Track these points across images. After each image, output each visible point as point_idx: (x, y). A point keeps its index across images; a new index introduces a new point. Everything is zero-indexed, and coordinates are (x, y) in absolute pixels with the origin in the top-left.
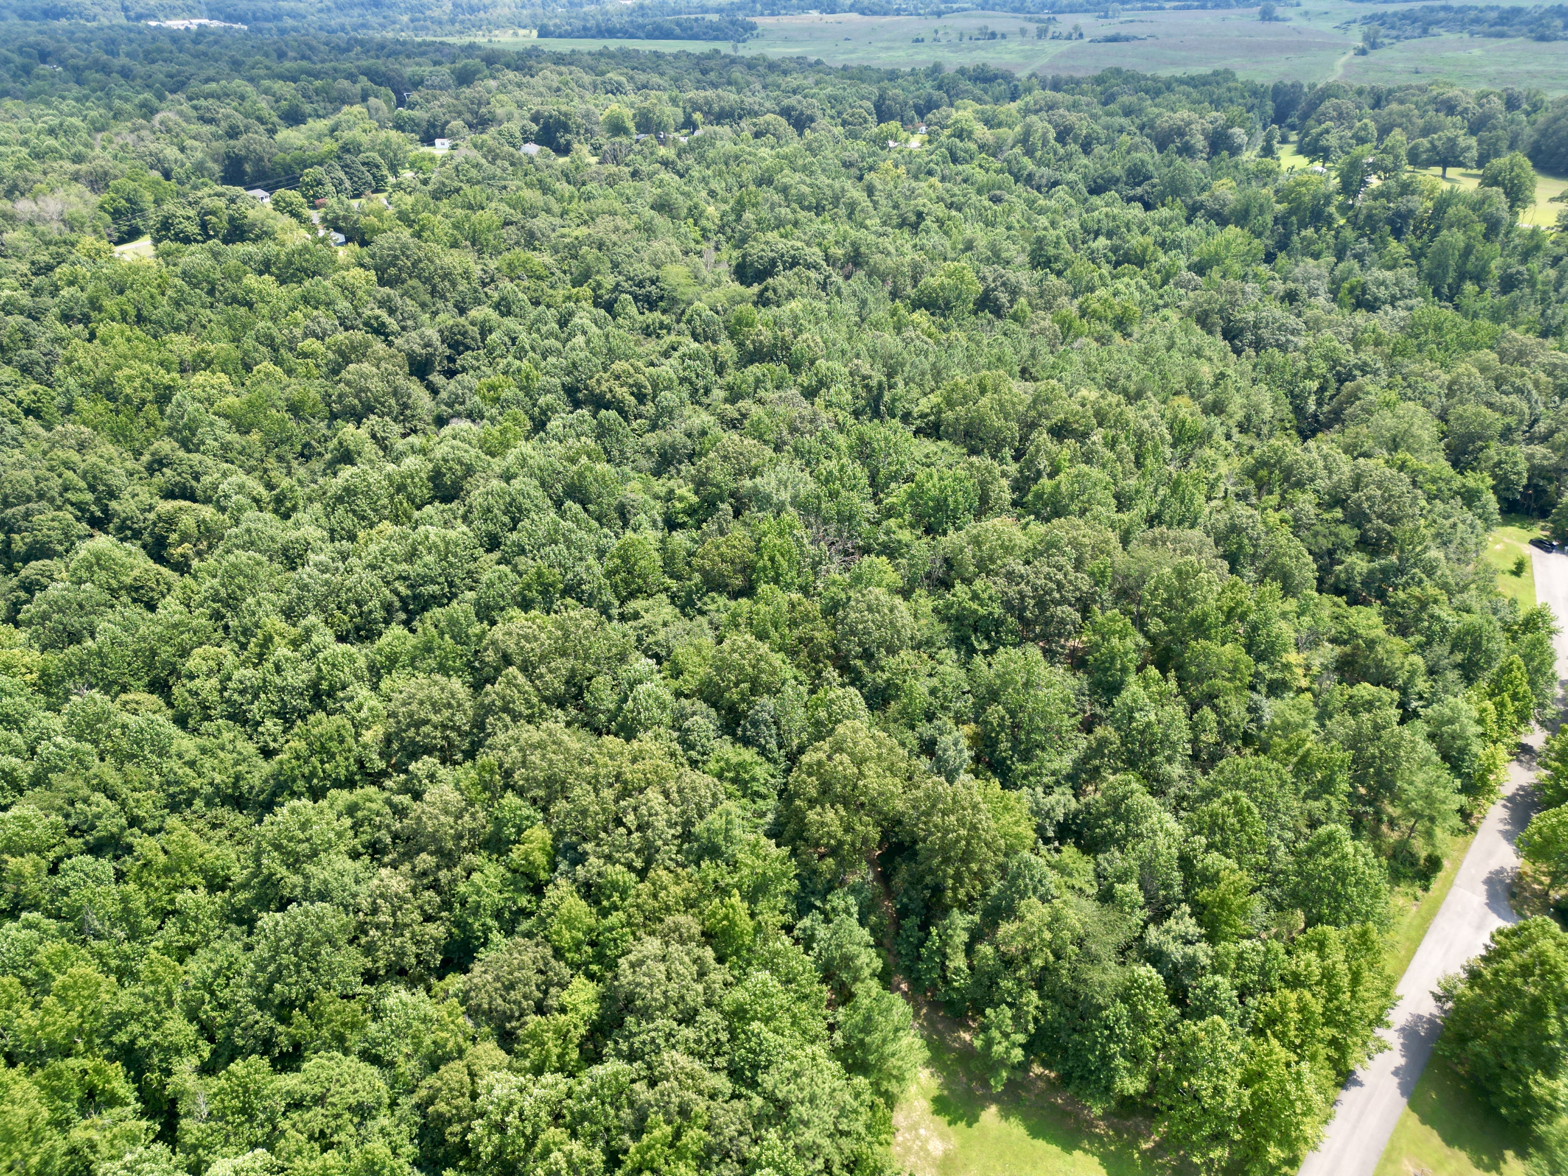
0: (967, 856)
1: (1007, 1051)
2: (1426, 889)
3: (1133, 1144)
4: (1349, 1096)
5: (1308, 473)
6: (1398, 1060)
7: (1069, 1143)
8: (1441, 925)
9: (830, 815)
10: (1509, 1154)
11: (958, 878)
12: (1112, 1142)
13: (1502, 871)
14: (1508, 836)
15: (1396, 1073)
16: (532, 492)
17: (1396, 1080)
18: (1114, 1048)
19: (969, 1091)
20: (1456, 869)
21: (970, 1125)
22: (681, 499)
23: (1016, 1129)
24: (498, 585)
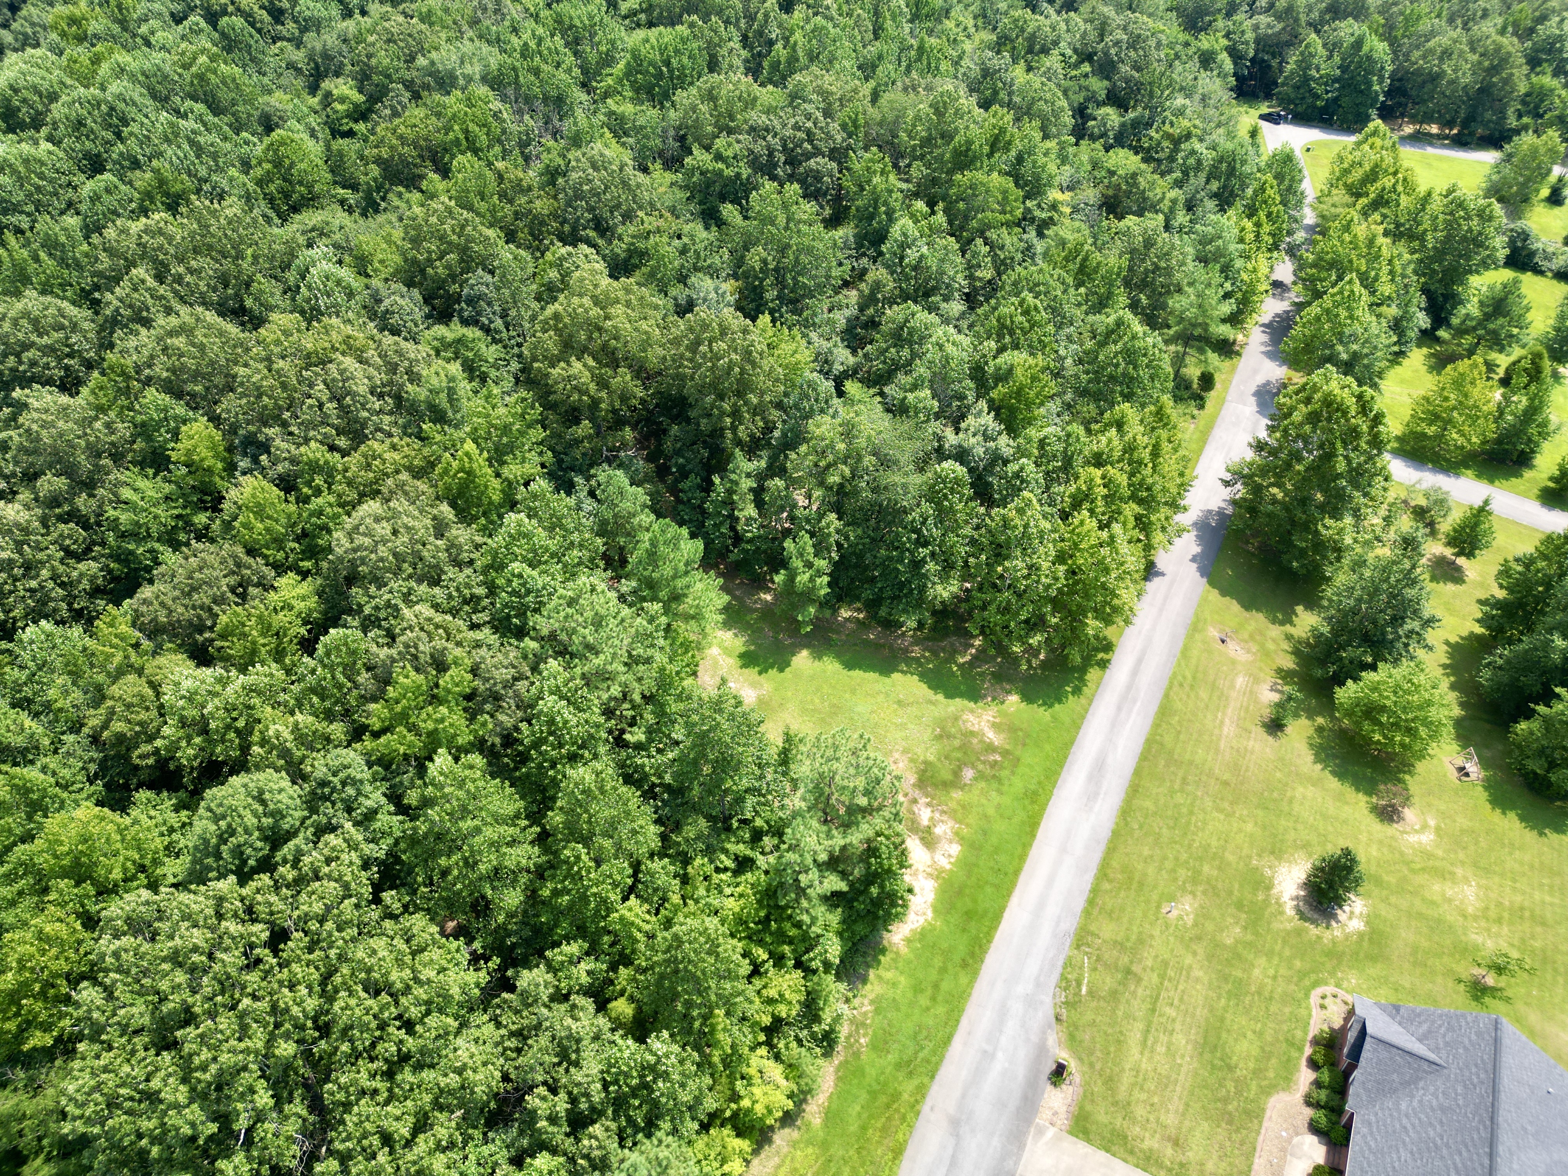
0: (742, 388)
1: (812, 580)
2: (1201, 407)
3: (951, 659)
4: (1154, 585)
5: (1052, 37)
6: (1196, 549)
7: (886, 665)
8: (1220, 434)
9: (577, 366)
10: (1299, 609)
11: (736, 414)
12: (928, 661)
13: (1268, 383)
14: (1270, 355)
15: (1194, 559)
16: (137, 98)
17: (1195, 566)
18: (923, 552)
19: (777, 642)
20: (1226, 389)
21: (781, 670)
22: (342, 100)
23: (831, 666)
24: (105, 197)
